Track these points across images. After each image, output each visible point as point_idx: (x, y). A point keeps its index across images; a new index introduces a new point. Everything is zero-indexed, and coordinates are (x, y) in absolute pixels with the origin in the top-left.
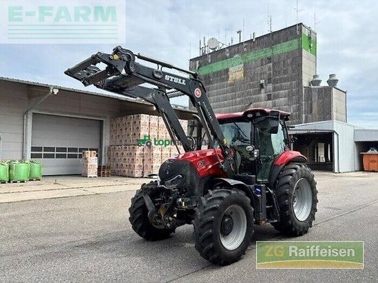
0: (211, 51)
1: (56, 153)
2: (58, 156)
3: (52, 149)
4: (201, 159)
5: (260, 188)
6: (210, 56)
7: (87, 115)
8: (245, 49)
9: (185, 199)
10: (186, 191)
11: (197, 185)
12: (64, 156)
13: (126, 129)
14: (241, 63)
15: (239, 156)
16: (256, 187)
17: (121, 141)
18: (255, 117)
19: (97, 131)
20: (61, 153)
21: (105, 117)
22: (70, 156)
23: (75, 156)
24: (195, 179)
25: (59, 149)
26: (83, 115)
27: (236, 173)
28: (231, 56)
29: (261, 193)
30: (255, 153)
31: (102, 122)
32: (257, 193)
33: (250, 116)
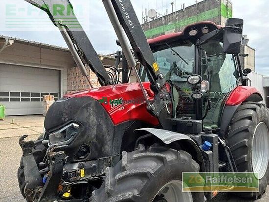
0: (151, 20)
1: (20, 97)
2: (23, 100)
3: (18, 94)
4: (117, 96)
5: (211, 140)
6: (150, 24)
7: (46, 65)
8: (177, 18)
9: (87, 164)
10: (88, 150)
11: (108, 138)
12: (28, 100)
13: (79, 77)
14: (174, 29)
15: (176, 94)
16: (204, 139)
17: (75, 87)
18: (200, 35)
19: (56, 79)
20: (25, 97)
21: (63, 68)
22: (33, 100)
23: (38, 100)
24: (105, 130)
25: (23, 94)
26: (44, 65)
27: (173, 117)
28: (166, 23)
29: (211, 149)
30: (203, 86)
31: (60, 71)
32: (207, 148)
33: (193, 33)
